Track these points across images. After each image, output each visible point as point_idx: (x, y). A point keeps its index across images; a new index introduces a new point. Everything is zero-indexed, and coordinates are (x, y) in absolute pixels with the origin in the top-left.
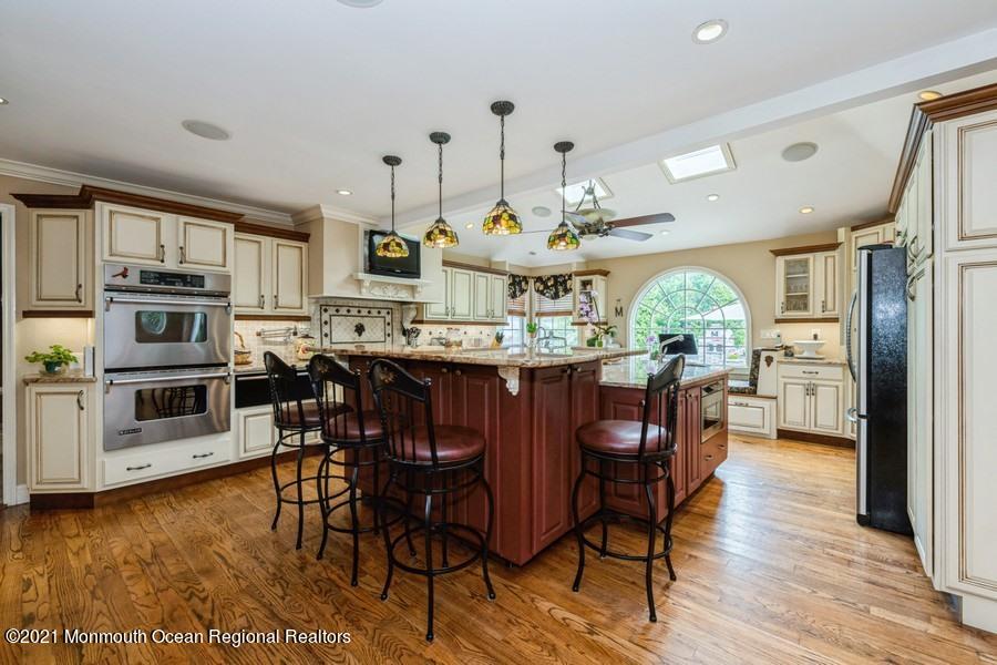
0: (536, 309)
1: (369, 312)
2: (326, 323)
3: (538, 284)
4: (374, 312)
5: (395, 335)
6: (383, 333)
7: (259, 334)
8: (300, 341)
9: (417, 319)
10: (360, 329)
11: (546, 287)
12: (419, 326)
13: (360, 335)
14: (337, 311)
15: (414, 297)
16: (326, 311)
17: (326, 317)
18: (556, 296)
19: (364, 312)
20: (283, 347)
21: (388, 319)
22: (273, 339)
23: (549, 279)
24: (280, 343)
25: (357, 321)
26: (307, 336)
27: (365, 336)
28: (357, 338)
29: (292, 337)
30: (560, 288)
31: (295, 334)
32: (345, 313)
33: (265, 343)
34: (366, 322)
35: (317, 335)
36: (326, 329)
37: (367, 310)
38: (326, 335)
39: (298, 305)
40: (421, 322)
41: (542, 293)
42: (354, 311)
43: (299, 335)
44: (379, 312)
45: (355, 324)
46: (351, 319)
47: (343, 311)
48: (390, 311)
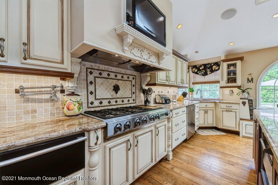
0: (192, 81)
1: (122, 77)
2: (91, 83)
3: (194, 69)
4: (125, 77)
5: (137, 93)
6: (130, 92)
7: (17, 92)
8: (66, 98)
9: (152, 82)
10: (116, 89)
11: (199, 70)
12: (152, 87)
13: (116, 93)
14: (100, 74)
15: (159, 63)
16: (91, 73)
17: (91, 78)
18: (205, 74)
19: (119, 77)
20: (49, 104)
21: (133, 82)
22: (37, 97)
23: (201, 66)
24: (46, 101)
25: (115, 82)
26: (73, 94)
27: (120, 93)
28: (115, 95)
29: (59, 95)
30: (208, 70)
31: (62, 91)
32: (106, 76)
33: (28, 101)
34: (120, 83)
35: (83, 93)
36: (91, 88)
37: (121, 75)
38: (92, 93)
39: (59, 60)
40: (155, 84)
41: (197, 73)
42: (112, 75)
43: (66, 93)
44: (128, 77)
45: (113, 85)
46: (110, 81)
47: (105, 74)
48: (134, 77)
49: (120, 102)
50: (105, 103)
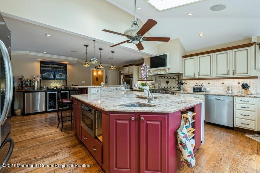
1: (171, 77)
2: (159, 81)
6: (175, 84)
10: (167, 82)
13: (167, 84)
14: (162, 78)
17: (159, 80)
19: (169, 77)
21: (177, 79)
25: (167, 80)
27: (169, 84)
28: (167, 85)
32: (164, 78)
34: (169, 80)
35: (157, 84)
36: (159, 83)
38: (159, 84)
42: (166, 78)
44: (174, 77)
45: (166, 81)
46: (165, 80)
47: (163, 78)
48: (178, 76)
49: (169, 87)
50: (163, 87)
